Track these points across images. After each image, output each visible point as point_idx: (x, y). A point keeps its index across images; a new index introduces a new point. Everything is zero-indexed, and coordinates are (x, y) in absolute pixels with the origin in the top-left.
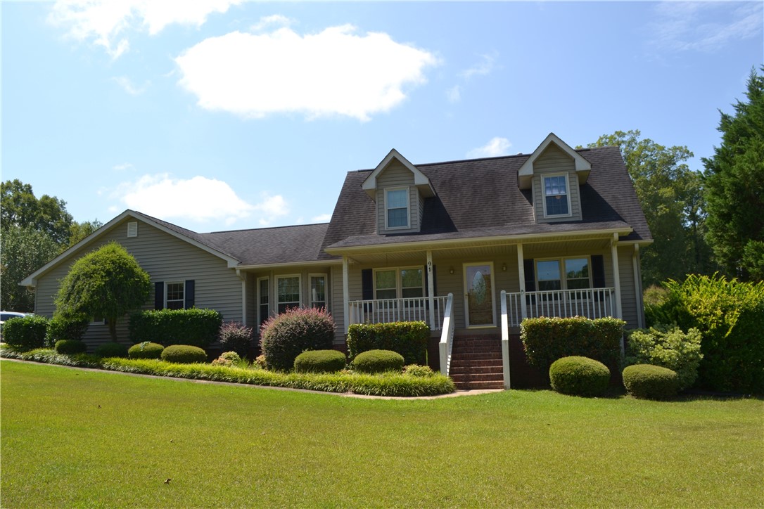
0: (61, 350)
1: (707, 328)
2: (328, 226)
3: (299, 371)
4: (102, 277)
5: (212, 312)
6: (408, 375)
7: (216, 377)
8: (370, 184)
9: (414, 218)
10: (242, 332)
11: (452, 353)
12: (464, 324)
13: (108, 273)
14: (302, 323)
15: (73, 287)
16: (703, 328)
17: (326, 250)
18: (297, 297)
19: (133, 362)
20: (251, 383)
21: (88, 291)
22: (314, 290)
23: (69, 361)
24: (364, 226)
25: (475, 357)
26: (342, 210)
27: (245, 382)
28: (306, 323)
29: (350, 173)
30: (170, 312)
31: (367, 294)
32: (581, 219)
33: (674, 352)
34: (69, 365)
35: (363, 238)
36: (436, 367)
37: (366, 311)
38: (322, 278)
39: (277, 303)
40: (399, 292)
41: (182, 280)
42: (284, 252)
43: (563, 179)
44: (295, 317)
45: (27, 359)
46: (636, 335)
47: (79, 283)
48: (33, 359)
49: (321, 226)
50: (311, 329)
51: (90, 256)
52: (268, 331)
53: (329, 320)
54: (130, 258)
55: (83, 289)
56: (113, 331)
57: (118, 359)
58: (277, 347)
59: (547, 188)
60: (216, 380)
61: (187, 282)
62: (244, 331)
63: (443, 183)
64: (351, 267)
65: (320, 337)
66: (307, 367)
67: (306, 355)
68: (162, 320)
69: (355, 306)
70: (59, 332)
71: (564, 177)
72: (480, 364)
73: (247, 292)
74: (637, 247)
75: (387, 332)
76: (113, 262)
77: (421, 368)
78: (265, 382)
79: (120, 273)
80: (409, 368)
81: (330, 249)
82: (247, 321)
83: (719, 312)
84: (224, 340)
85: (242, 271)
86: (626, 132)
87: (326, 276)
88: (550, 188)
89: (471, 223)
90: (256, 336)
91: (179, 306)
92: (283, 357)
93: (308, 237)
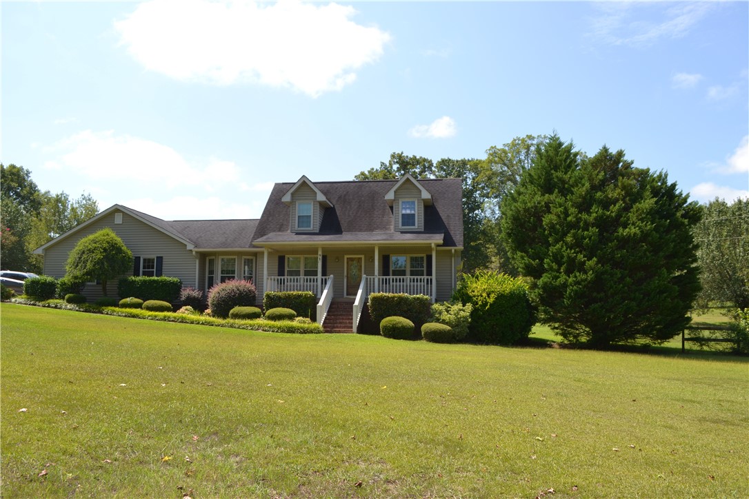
0: (69, 301)
1: (477, 304)
2: (258, 221)
3: (232, 318)
4: (101, 252)
5: (175, 279)
6: (296, 323)
7: (180, 320)
8: (287, 198)
9: (315, 224)
10: (196, 293)
11: (328, 312)
12: (343, 295)
13: (105, 250)
14: (235, 289)
15: (80, 258)
16: (475, 303)
17: (253, 243)
18: (233, 272)
19: (124, 310)
20: (203, 324)
21: (91, 261)
22: (246, 267)
23: (77, 309)
24: (282, 225)
25: (341, 315)
26: (268, 212)
27: (198, 323)
28: (238, 290)
29: (277, 185)
30: (147, 278)
31: (281, 273)
32: (423, 230)
33: (453, 317)
34: (77, 311)
35: (279, 235)
36: (314, 319)
37: (281, 283)
38: (252, 259)
39: (220, 275)
40: (302, 272)
41: (154, 256)
42: (226, 240)
43: (413, 203)
44: (231, 285)
45: (44, 306)
46: (436, 306)
47: (85, 256)
48: (49, 306)
49: (254, 221)
50: (241, 293)
51: (91, 237)
52: (214, 293)
53: (253, 288)
54: (119, 239)
55: (87, 261)
56: (104, 289)
57: (113, 308)
58: (219, 304)
59: (403, 208)
60: (180, 322)
61: (157, 257)
62: (197, 293)
63: (340, 197)
64: (269, 254)
65: (246, 298)
66: (236, 316)
67: (237, 309)
68: (142, 283)
69: (271, 279)
70: (66, 289)
71: (414, 202)
72: (343, 319)
73: (200, 266)
74: (453, 251)
75: (289, 298)
76: (108, 243)
77: (304, 319)
78: (211, 324)
79: (113, 250)
80: (297, 319)
81: (257, 242)
82: (199, 287)
83: (484, 295)
84: (183, 298)
85: (196, 252)
86: (536, 136)
87: (254, 258)
88: (405, 209)
89: (353, 228)
90: (205, 297)
91: (151, 274)
92: (222, 309)
93: (243, 229)
